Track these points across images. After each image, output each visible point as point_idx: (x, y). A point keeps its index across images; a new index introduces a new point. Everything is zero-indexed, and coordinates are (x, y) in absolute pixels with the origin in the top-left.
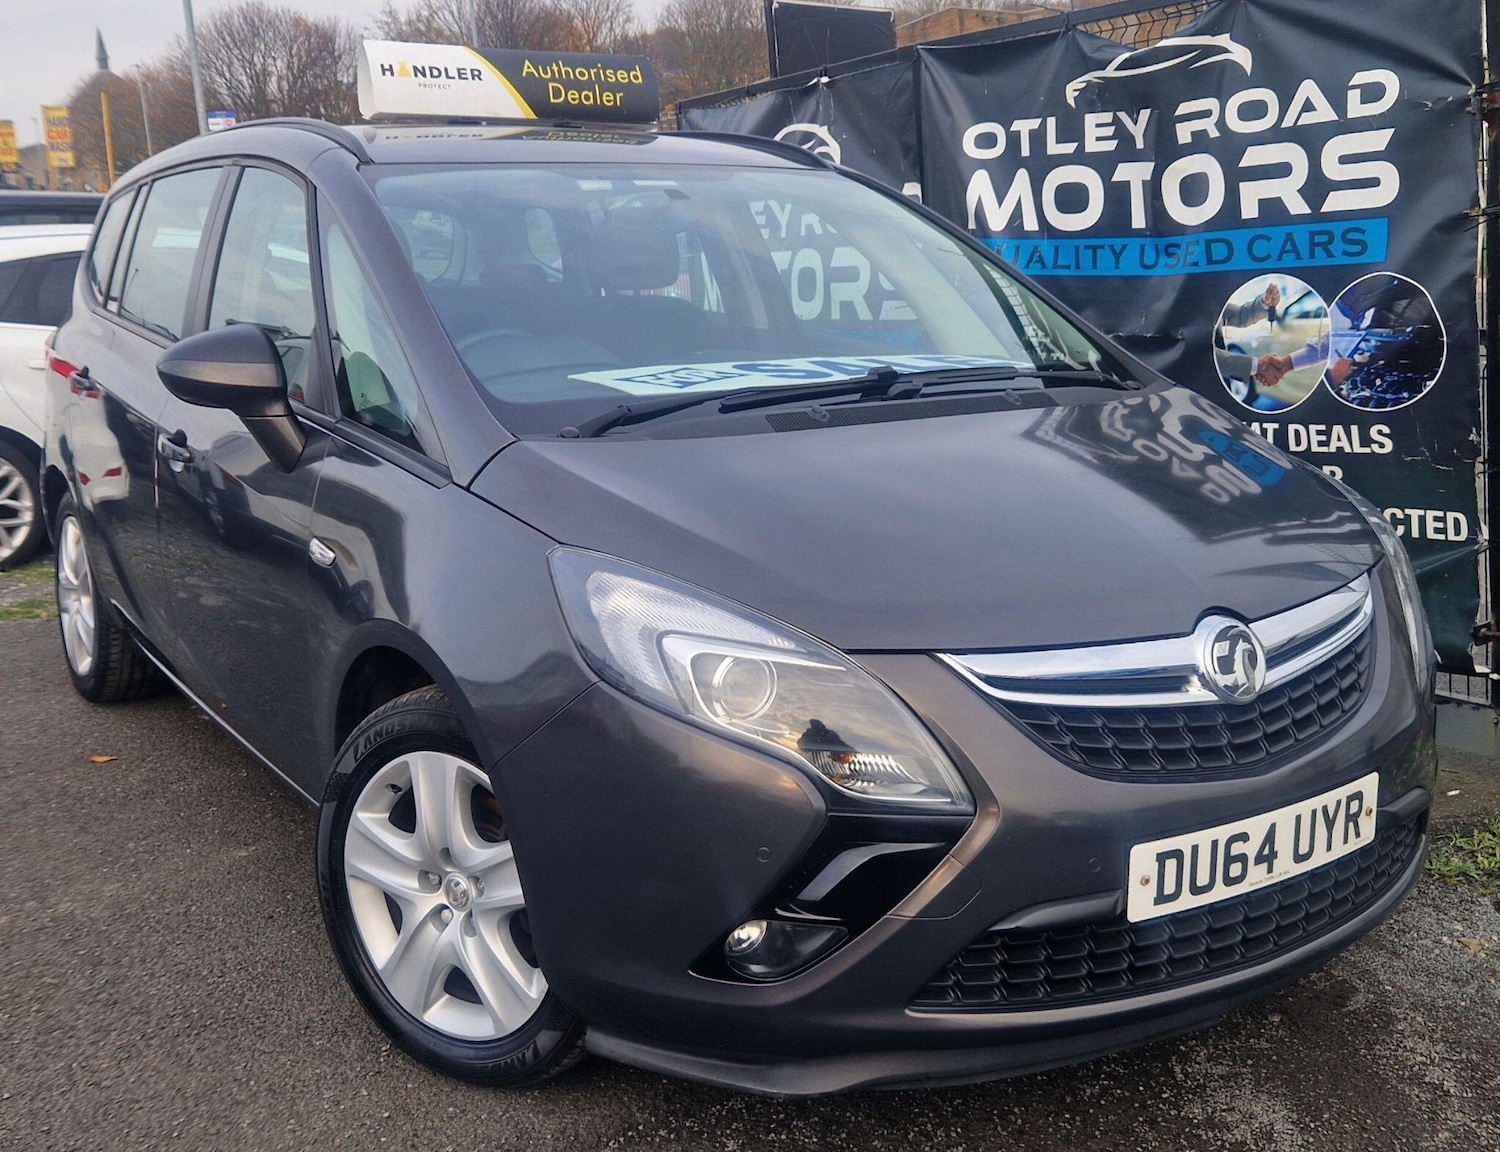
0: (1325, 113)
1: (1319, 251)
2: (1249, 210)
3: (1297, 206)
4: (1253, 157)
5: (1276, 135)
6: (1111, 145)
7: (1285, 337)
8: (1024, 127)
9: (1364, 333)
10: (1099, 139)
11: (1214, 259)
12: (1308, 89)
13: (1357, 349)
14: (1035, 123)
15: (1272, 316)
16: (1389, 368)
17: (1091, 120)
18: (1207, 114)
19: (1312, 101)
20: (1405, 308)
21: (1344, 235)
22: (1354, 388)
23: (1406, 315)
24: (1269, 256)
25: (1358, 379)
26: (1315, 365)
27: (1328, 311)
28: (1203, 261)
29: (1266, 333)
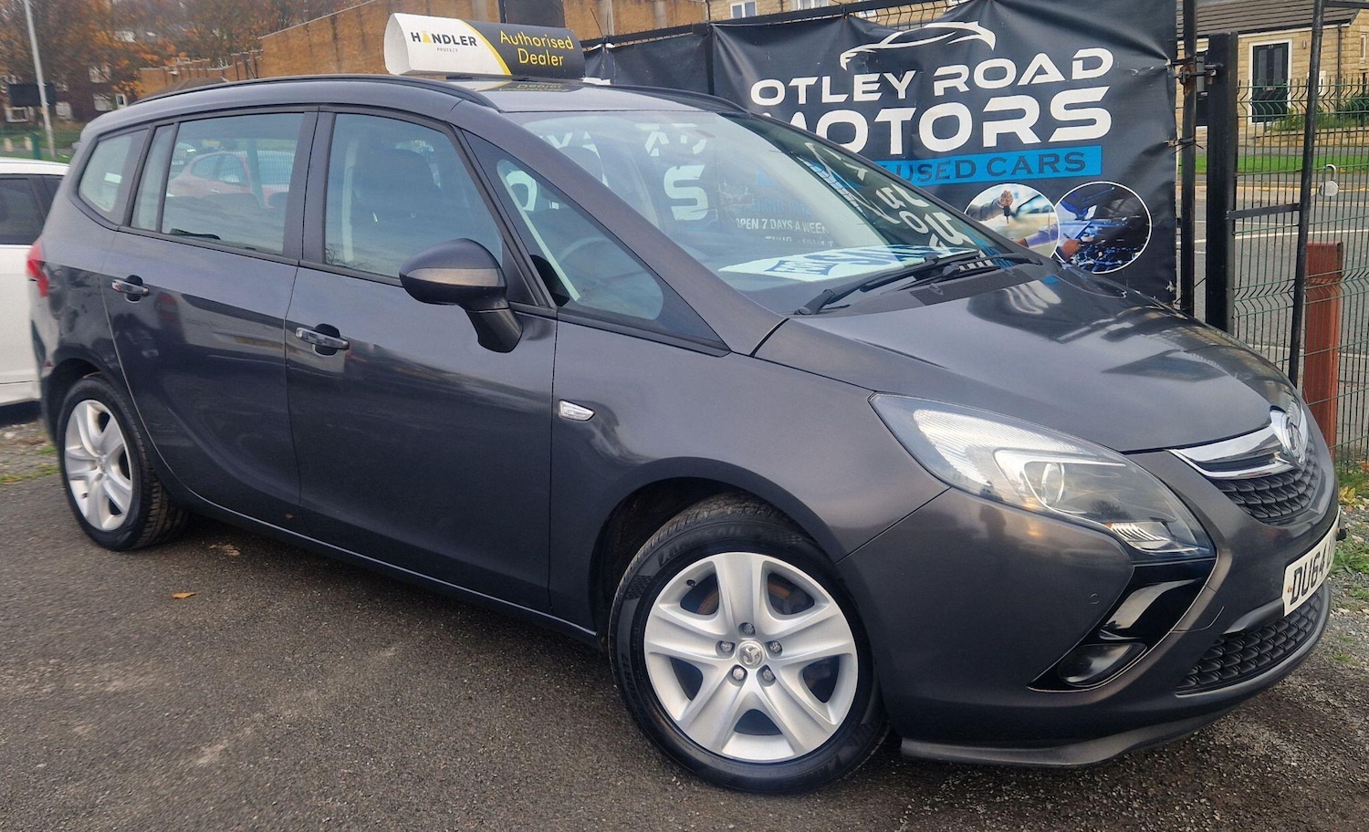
0: (1054, 75)
1: (1047, 169)
2: (990, 140)
3: (1029, 138)
4: (994, 105)
5: (1014, 90)
6: (876, 97)
7: (1020, 226)
8: (802, 83)
9: (1089, 222)
10: (864, 92)
11: (962, 174)
12: (1041, 60)
13: (1083, 233)
14: (812, 81)
15: (1007, 212)
16: (1109, 244)
17: (859, 79)
18: (958, 76)
19: (1044, 67)
20: (1120, 205)
21: (1067, 158)
22: (1082, 258)
23: (1121, 210)
24: (1004, 172)
25: (1085, 252)
26: (1047, 244)
27: (1054, 208)
28: (952, 175)
29: (1005, 224)
